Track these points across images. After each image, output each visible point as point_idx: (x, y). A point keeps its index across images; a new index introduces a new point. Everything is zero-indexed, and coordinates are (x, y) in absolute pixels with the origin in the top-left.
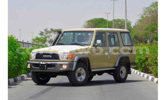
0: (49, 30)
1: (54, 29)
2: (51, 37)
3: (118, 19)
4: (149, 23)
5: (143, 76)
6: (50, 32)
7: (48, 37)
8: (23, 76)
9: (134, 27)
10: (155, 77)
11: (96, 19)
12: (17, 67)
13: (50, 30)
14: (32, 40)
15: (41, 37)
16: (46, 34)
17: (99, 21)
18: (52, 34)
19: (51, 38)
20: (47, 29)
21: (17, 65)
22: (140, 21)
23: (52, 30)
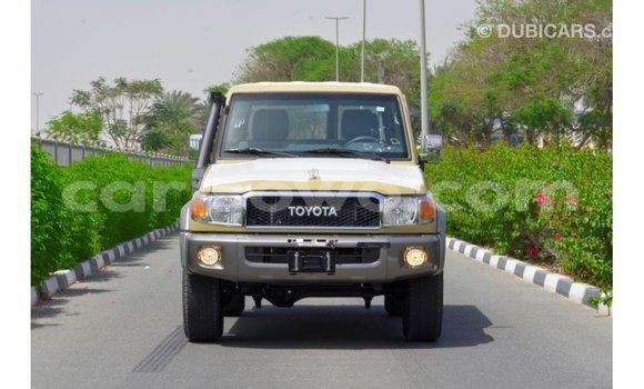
0: (111, 84)
1: (129, 81)
2: (117, 111)
3: (376, 42)
4: (501, 55)
5: (516, 273)
6: (115, 93)
7: (108, 111)
8: (64, 275)
9: (441, 71)
10: (575, 281)
11: (288, 39)
12: (45, 241)
13: (114, 85)
14: (51, 122)
15: (84, 112)
16: (99, 100)
17: (303, 48)
18: (123, 99)
19: (118, 118)
20: (103, 80)
21: (47, 236)
22: (464, 48)
23: (122, 84)
